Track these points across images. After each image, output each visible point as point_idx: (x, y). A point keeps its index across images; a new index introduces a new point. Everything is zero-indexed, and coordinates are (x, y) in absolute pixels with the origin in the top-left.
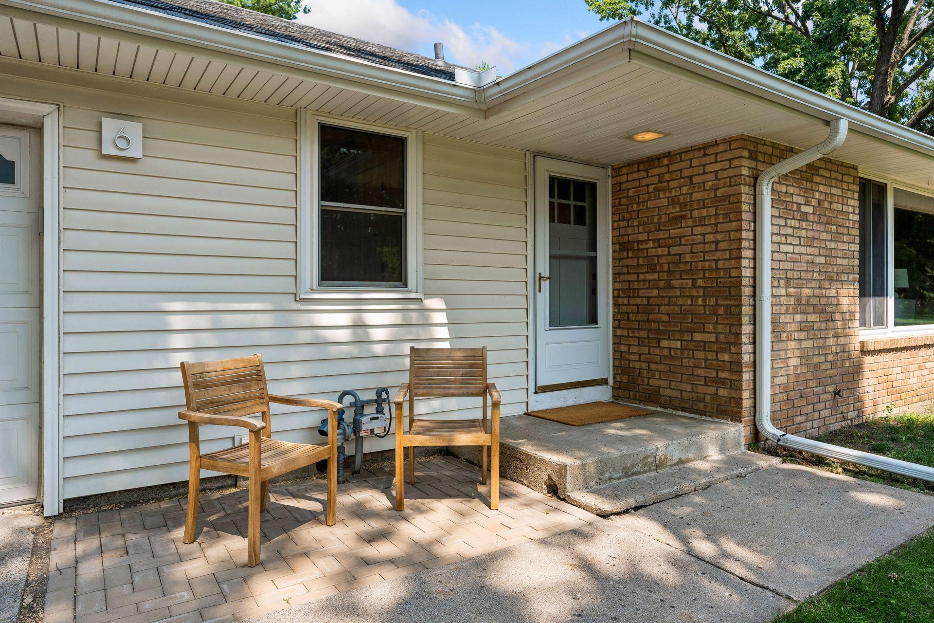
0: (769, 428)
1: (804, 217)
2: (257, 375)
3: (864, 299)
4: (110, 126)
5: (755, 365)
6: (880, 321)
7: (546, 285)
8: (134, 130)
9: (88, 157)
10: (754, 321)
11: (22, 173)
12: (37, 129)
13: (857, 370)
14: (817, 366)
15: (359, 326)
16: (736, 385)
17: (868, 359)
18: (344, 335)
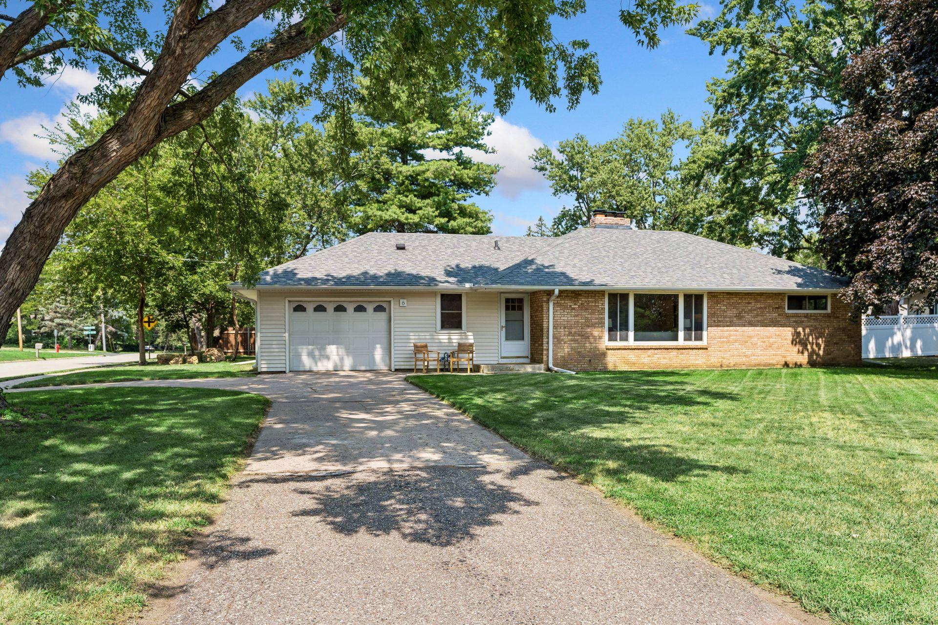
0: (551, 365)
1: (574, 309)
2: (426, 346)
3: (612, 333)
4: (401, 301)
5: (548, 350)
6: (625, 339)
7: (504, 329)
8: (405, 301)
9: (397, 307)
10: (548, 338)
11: (387, 310)
12: (390, 302)
13: (604, 355)
14: (579, 352)
15: (449, 339)
16: (542, 354)
17: (609, 352)
18: (446, 341)
